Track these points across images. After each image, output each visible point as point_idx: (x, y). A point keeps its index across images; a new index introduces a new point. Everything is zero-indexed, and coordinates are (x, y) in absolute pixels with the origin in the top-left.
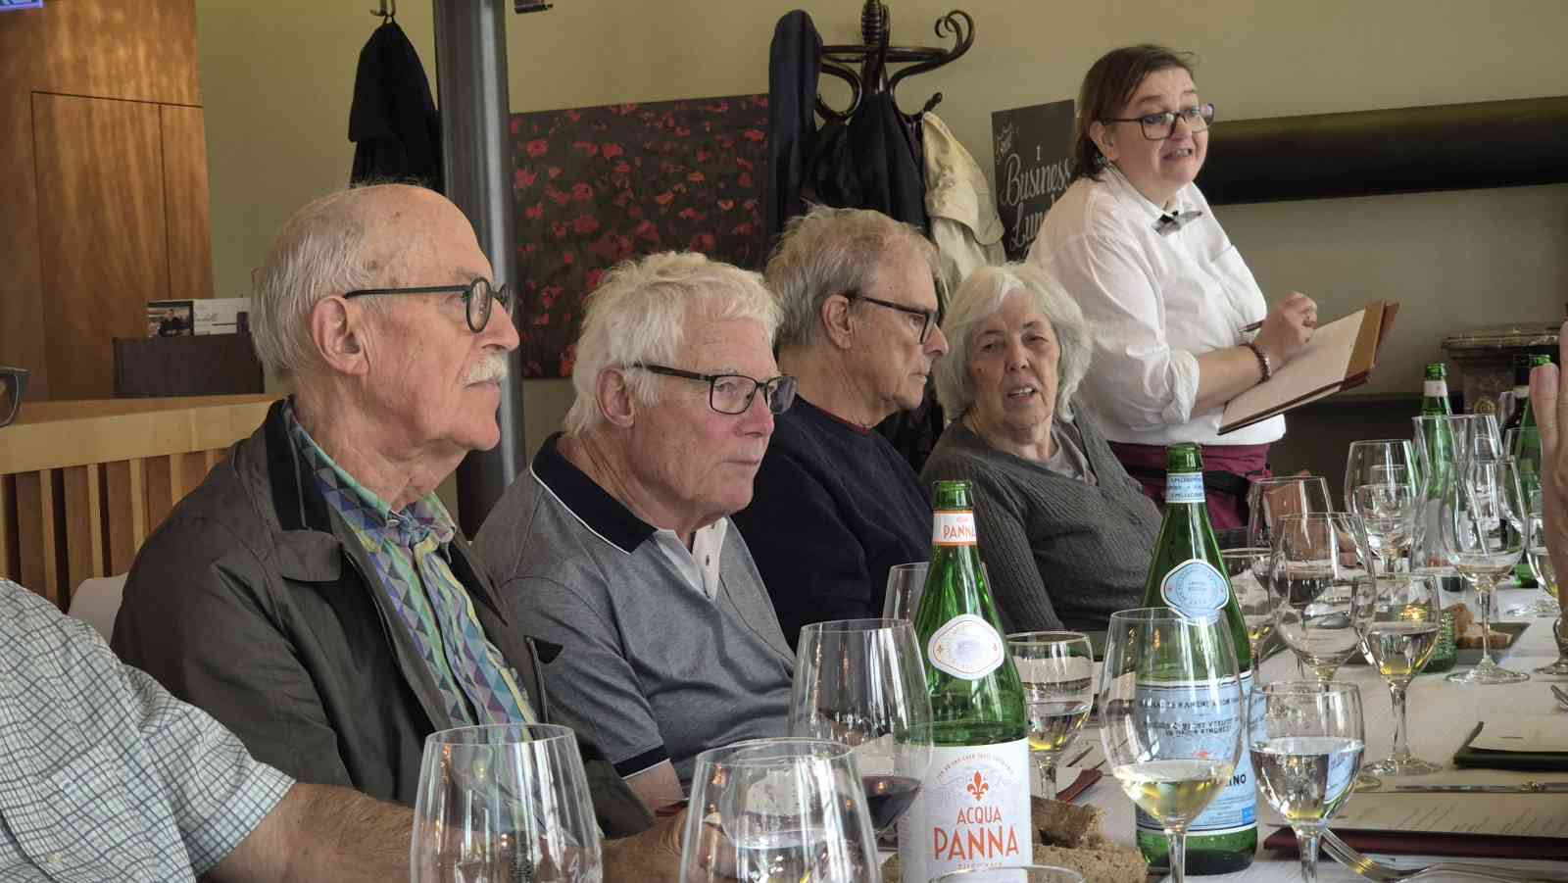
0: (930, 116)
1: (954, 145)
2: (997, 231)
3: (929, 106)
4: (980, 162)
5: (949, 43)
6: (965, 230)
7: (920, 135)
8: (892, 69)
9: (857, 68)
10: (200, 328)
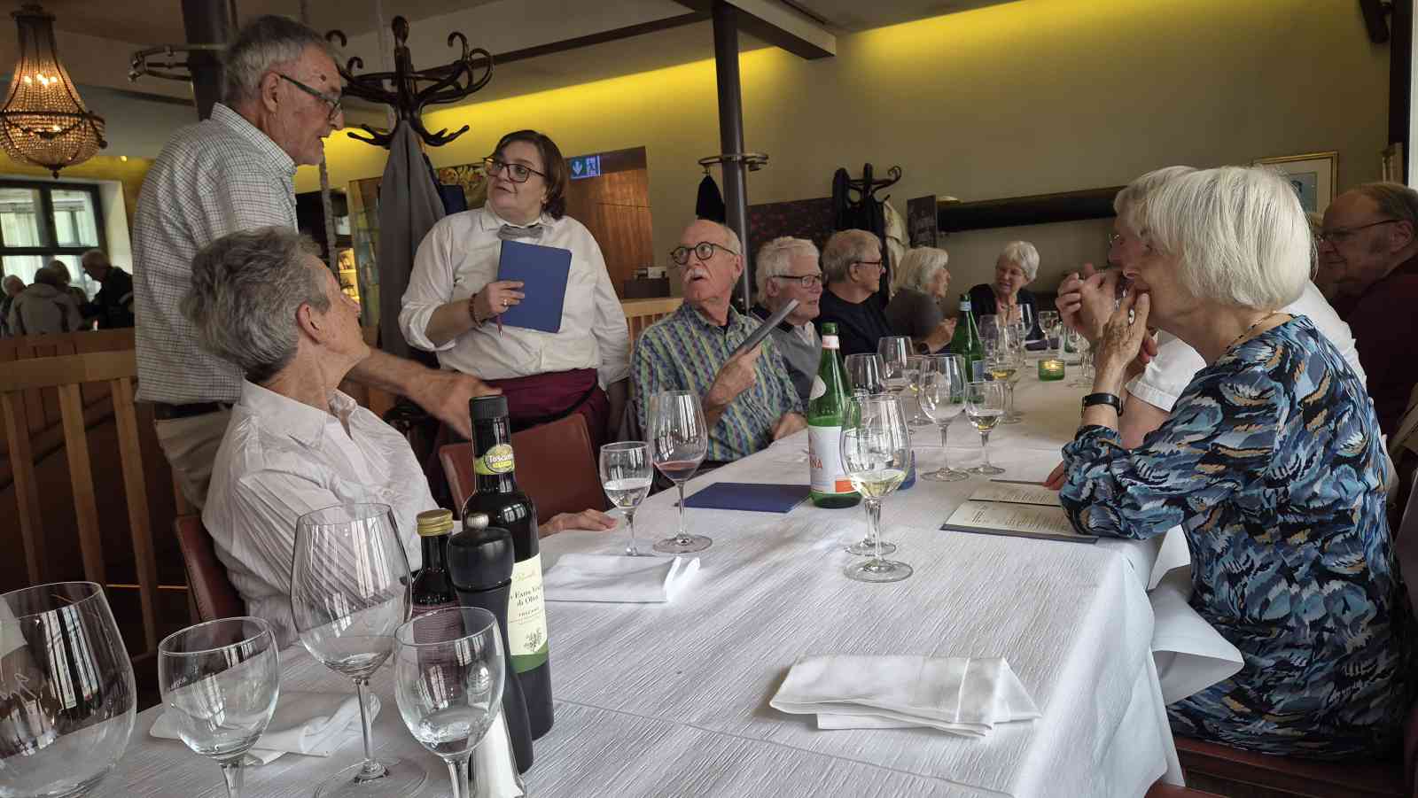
0: (887, 203)
1: (894, 212)
2: (908, 240)
3: (886, 199)
4: (902, 217)
5: (893, 177)
6: (897, 240)
7: (882, 209)
8: (874, 187)
9: (861, 187)
10: (650, 277)
